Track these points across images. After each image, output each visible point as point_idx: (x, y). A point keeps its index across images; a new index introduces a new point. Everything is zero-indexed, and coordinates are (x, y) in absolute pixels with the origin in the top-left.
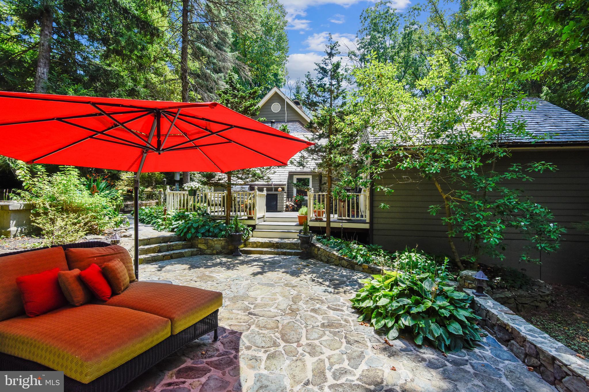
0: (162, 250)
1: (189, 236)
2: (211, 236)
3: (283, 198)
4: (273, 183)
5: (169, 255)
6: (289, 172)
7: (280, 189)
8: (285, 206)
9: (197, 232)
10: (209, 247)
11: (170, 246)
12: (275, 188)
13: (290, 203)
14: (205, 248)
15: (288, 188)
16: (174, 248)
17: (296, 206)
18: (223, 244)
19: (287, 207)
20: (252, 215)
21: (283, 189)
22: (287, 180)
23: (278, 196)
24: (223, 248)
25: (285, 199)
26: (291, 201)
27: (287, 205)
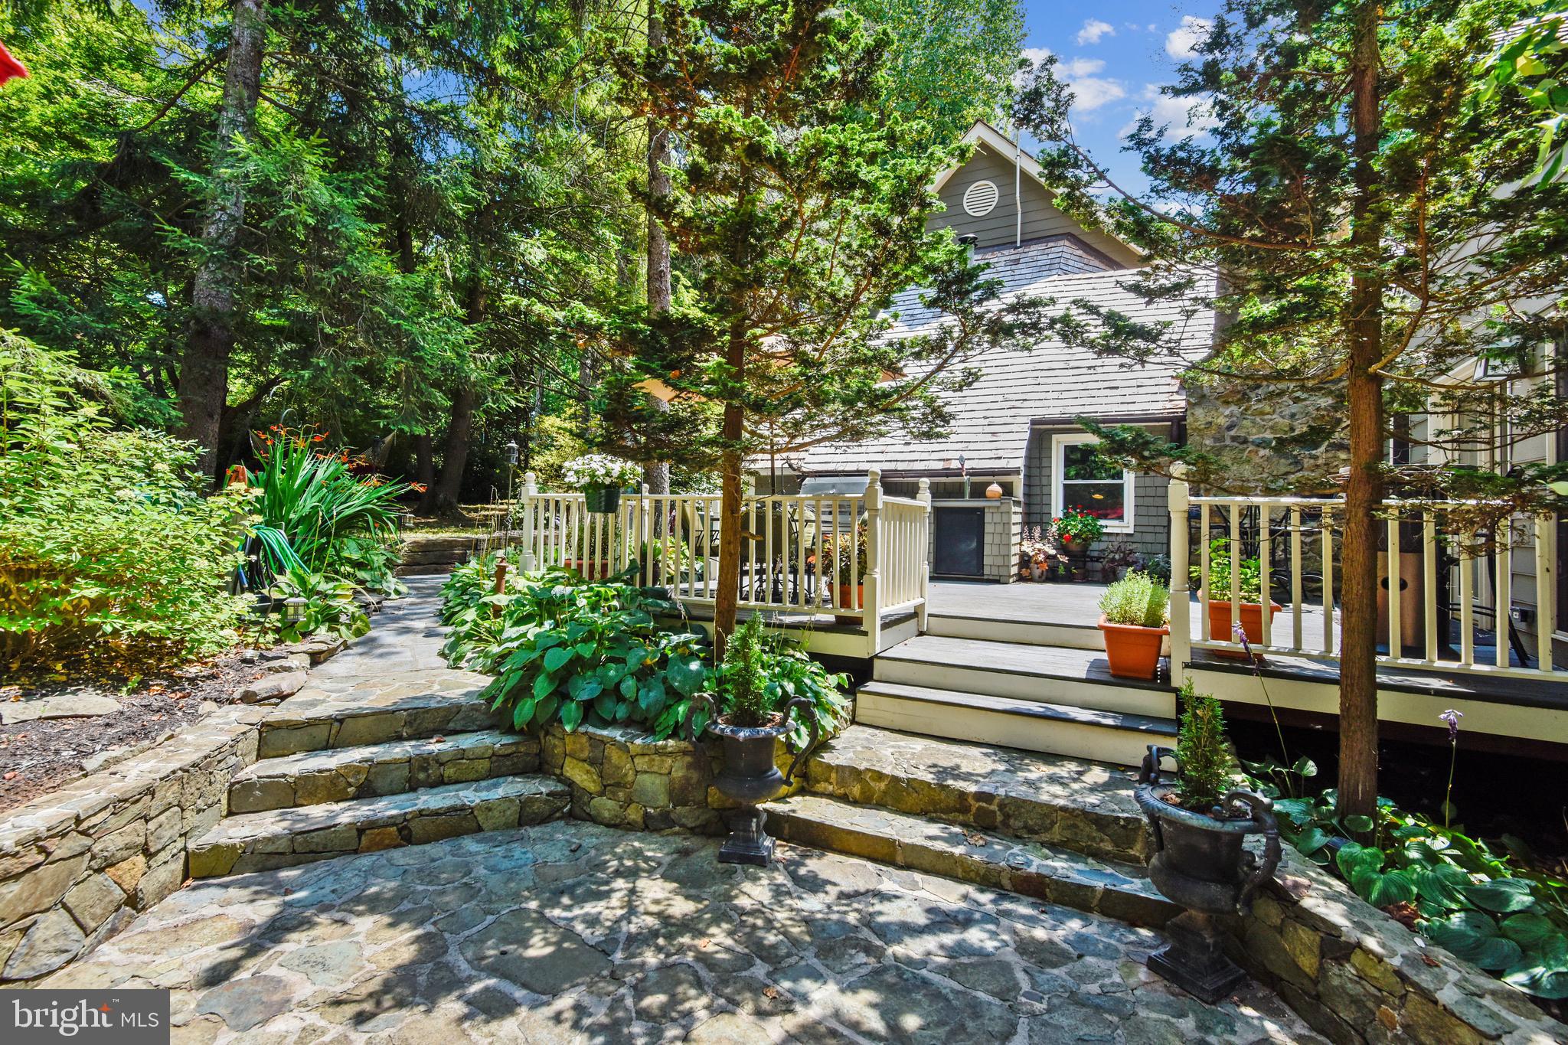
0: (380, 784)
1: (524, 711)
2: (627, 723)
3: (1007, 524)
4: (968, 465)
5: (391, 822)
6: (1033, 422)
7: (995, 489)
8: (1015, 560)
9: (561, 694)
10: (611, 785)
11: (423, 762)
12: (973, 485)
13: (1041, 548)
14: (592, 787)
15: (1028, 485)
16: (449, 772)
17: (1064, 559)
18: (678, 773)
19: (1025, 561)
20: (856, 611)
21: (1008, 489)
22: (1023, 453)
23: (988, 518)
24: (679, 795)
25: (1016, 529)
26: (1043, 537)
27: (1023, 555)
